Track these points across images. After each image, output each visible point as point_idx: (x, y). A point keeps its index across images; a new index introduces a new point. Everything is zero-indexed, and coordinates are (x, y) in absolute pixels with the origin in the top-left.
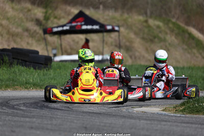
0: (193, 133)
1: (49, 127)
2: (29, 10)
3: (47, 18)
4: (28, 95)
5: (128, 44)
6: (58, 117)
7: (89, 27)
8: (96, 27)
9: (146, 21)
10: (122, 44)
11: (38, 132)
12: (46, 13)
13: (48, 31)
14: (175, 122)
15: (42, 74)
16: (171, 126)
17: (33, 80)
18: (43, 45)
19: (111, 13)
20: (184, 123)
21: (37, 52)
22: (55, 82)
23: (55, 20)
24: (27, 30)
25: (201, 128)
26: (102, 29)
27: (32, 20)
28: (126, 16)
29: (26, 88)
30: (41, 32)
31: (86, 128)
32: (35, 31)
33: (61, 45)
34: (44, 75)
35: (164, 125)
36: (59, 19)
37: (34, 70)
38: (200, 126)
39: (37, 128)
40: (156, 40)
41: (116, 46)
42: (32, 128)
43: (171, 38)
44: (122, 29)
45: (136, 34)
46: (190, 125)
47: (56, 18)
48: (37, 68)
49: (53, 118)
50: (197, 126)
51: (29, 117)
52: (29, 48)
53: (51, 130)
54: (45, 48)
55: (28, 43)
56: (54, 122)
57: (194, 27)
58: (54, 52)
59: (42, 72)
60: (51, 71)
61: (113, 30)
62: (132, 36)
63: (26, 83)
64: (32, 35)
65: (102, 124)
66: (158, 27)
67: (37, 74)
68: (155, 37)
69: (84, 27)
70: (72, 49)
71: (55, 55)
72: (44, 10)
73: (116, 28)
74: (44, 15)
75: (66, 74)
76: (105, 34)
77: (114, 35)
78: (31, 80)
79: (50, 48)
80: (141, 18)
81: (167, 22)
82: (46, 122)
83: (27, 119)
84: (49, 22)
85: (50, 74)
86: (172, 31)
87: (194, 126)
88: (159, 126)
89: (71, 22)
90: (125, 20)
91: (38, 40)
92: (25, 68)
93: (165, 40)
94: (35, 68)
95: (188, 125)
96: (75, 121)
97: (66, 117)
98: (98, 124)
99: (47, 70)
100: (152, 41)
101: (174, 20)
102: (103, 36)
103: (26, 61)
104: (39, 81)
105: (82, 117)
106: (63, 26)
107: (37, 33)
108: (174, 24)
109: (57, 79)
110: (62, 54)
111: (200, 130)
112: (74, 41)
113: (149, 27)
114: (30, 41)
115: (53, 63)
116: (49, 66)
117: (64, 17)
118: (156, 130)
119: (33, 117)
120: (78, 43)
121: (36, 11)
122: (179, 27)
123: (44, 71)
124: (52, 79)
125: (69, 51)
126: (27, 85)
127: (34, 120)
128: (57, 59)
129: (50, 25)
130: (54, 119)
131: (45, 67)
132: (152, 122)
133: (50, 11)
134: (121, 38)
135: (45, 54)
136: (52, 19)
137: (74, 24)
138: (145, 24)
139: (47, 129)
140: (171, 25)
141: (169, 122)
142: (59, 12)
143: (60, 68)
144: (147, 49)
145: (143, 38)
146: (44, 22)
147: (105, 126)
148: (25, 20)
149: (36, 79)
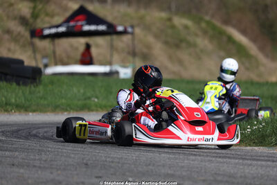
0: (232, 172)
1: (37, 163)
2: (11, 5)
3: (35, 16)
4: (9, 120)
5: (145, 50)
6: (50, 149)
7: (93, 28)
8: (102, 28)
9: (170, 19)
10: (137, 50)
11: (22, 171)
12: (34, 8)
13: (37, 34)
14: (207, 156)
15: (28, 92)
16: (202, 161)
17: (16, 100)
18: (30, 53)
19: (123, 9)
20: (220, 157)
21: (22, 62)
22: (46, 102)
23: (47, 19)
24: (8, 32)
25: (243, 164)
26: (111, 30)
27: (15, 18)
28: (142, 12)
29: (6, 111)
30: (27, 34)
31: (87, 164)
32: (19, 33)
33: (54, 52)
34: (30, 93)
35: (193, 160)
36: (52, 16)
37: (17, 87)
38: (241, 161)
39: (20, 166)
40: (184, 45)
41: (129, 53)
42: (13, 165)
43: (203, 42)
44: (137, 31)
45: (156, 36)
46: (228, 160)
47: (47, 15)
48: (21, 83)
49: (43, 151)
50: (237, 161)
51: (11, 151)
52: (11, 56)
53: (40, 167)
54: (33, 55)
55: (9, 50)
56: (44, 157)
57: (234, 26)
58: (45, 61)
59: (28, 88)
60: (41, 88)
61: (125, 32)
62: (151, 39)
63: (6, 104)
64: (16, 39)
65: (108, 160)
66: (186, 27)
67: (21, 91)
68: (181, 41)
69: (86, 28)
70: (68, 57)
71: (46, 66)
72: (31, 5)
73: (130, 30)
74: (31, 11)
75: (61, 92)
76: (115, 37)
77: (126, 38)
78: (13, 101)
79: (39, 56)
80: (164, 15)
81: (198, 20)
82: (32, 157)
83: (7, 153)
84: (39, 21)
85: (39, 92)
86: (205, 32)
87: (233, 161)
88: (186, 161)
89: (68, 20)
90: (142, 18)
91: (23, 46)
92: (5, 83)
93: (195, 45)
94: (18, 84)
95: (225, 160)
96: (72, 156)
97: (60, 150)
98: (103, 158)
99: (34, 87)
100: (177, 46)
101: (207, 18)
102: (112, 40)
103: (6, 74)
104: (23, 101)
105: (82, 149)
106: (57, 26)
107: (22, 36)
108: (208, 23)
109: (49, 98)
110: (56, 64)
111: (241, 167)
112: (72, 46)
113: (173, 27)
114: (12, 46)
115: (43, 77)
116: (38, 81)
117: (58, 14)
118: (183, 167)
119: (16, 150)
120: (77, 49)
121: (20, 6)
122: (214, 28)
123: (30, 87)
124: (41, 98)
125: (65, 60)
126: (8, 107)
127: (17, 153)
128: (50, 71)
129: (39, 24)
130: (43, 153)
131: (32, 83)
132: (177, 156)
133: (40, 6)
134: (136, 42)
135: (33, 64)
136: (42, 16)
137: (72, 24)
138: (168, 23)
139: (34, 166)
140: (203, 25)
141: (200, 156)
142: (52, 8)
143: (52, 83)
144: (170, 58)
145: (166, 43)
146: (31, 21)
147: (112, 162)
148: (5, 18)
149: (19, 98)
